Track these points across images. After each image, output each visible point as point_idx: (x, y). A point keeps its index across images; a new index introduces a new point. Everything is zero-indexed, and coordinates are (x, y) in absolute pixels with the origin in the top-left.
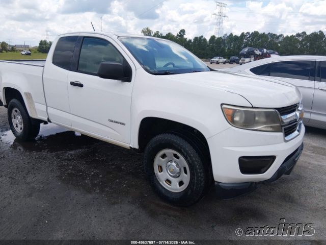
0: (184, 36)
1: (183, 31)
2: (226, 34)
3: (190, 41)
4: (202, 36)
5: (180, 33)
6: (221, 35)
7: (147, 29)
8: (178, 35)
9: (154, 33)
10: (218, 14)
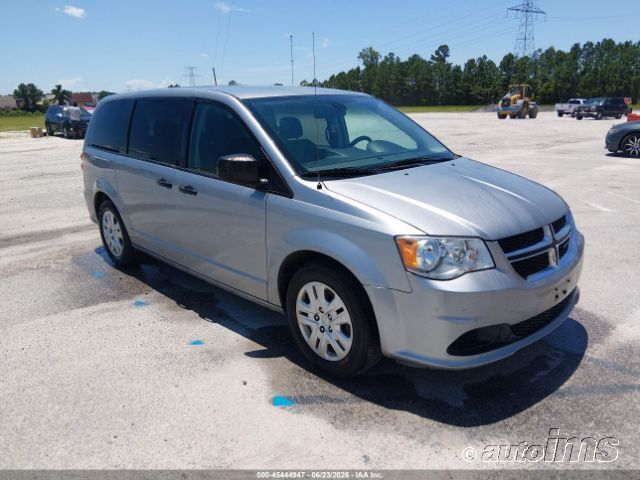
0: (447, 59)
1: (444, 49)
2: (540, 50)
3: (458, 68)
4: (485, 57)
5: (437, 53)
6: (529, 53)
7: (371, 49)
8: (433, 58)
9: (383, 58)
10: (521, 8)
